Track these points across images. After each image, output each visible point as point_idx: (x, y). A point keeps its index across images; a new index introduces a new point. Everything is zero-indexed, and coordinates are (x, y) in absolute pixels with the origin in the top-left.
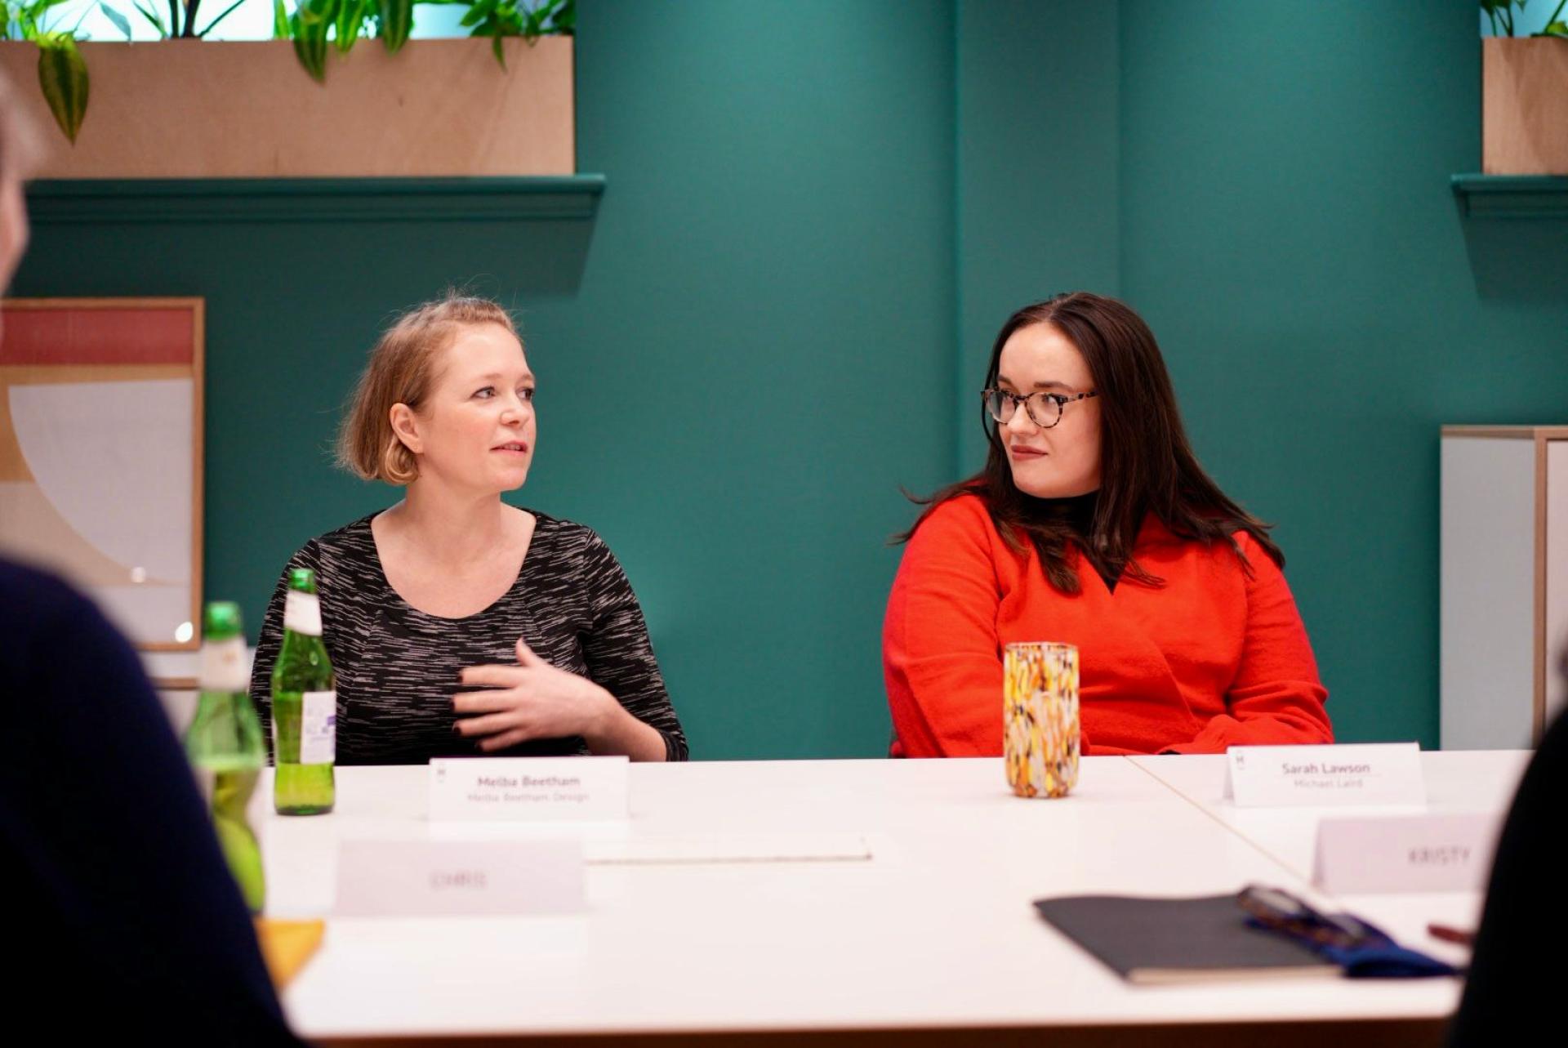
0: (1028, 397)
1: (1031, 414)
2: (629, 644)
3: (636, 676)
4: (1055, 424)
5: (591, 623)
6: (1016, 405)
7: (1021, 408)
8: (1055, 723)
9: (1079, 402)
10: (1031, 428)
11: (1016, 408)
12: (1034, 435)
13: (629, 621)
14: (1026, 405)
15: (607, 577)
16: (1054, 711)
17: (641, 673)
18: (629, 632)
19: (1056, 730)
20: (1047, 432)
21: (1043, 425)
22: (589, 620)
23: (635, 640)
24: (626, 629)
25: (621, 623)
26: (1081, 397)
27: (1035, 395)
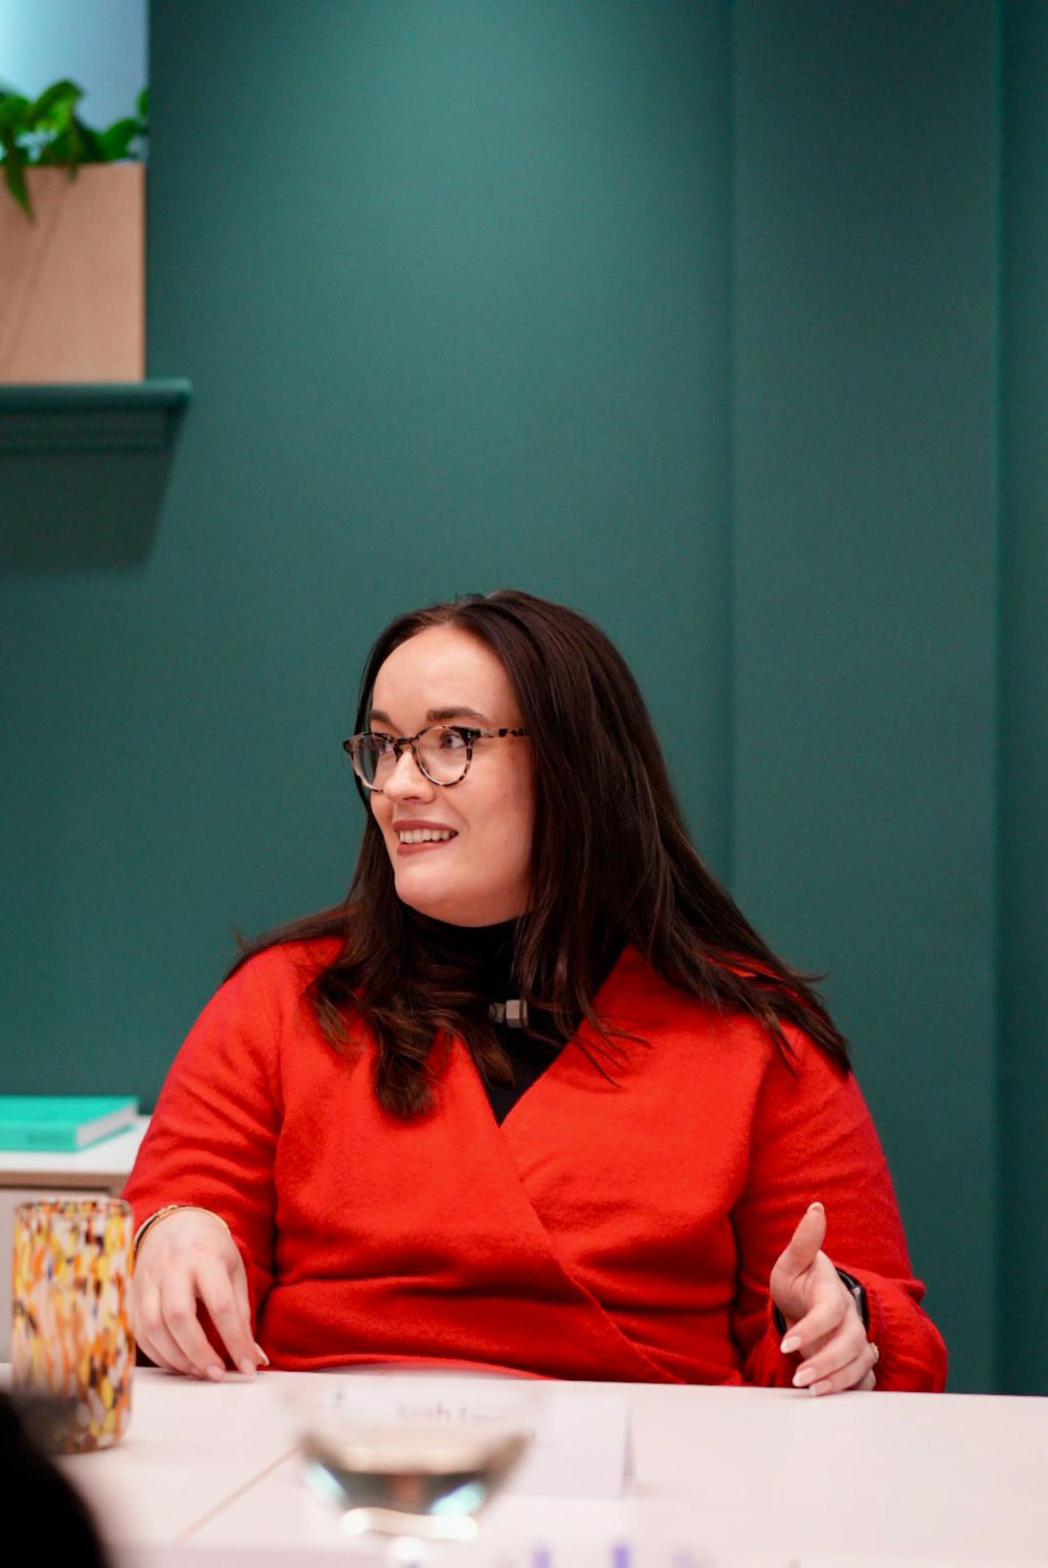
0: (417, 738)
1: (421, 765)
4: (461, 778)
6: (398, 752)
7: (407, 757)
8: (68, 1333)
9: (498, 740)
10: (422, 788)
11: (397, 760)
12: (426, 803)
14: (414, 752)
16: (67, 1314)
19: (69, 1344)
20: (451, 794)
21: (441, 783)
26: (502, 733)
27: (429, 731)
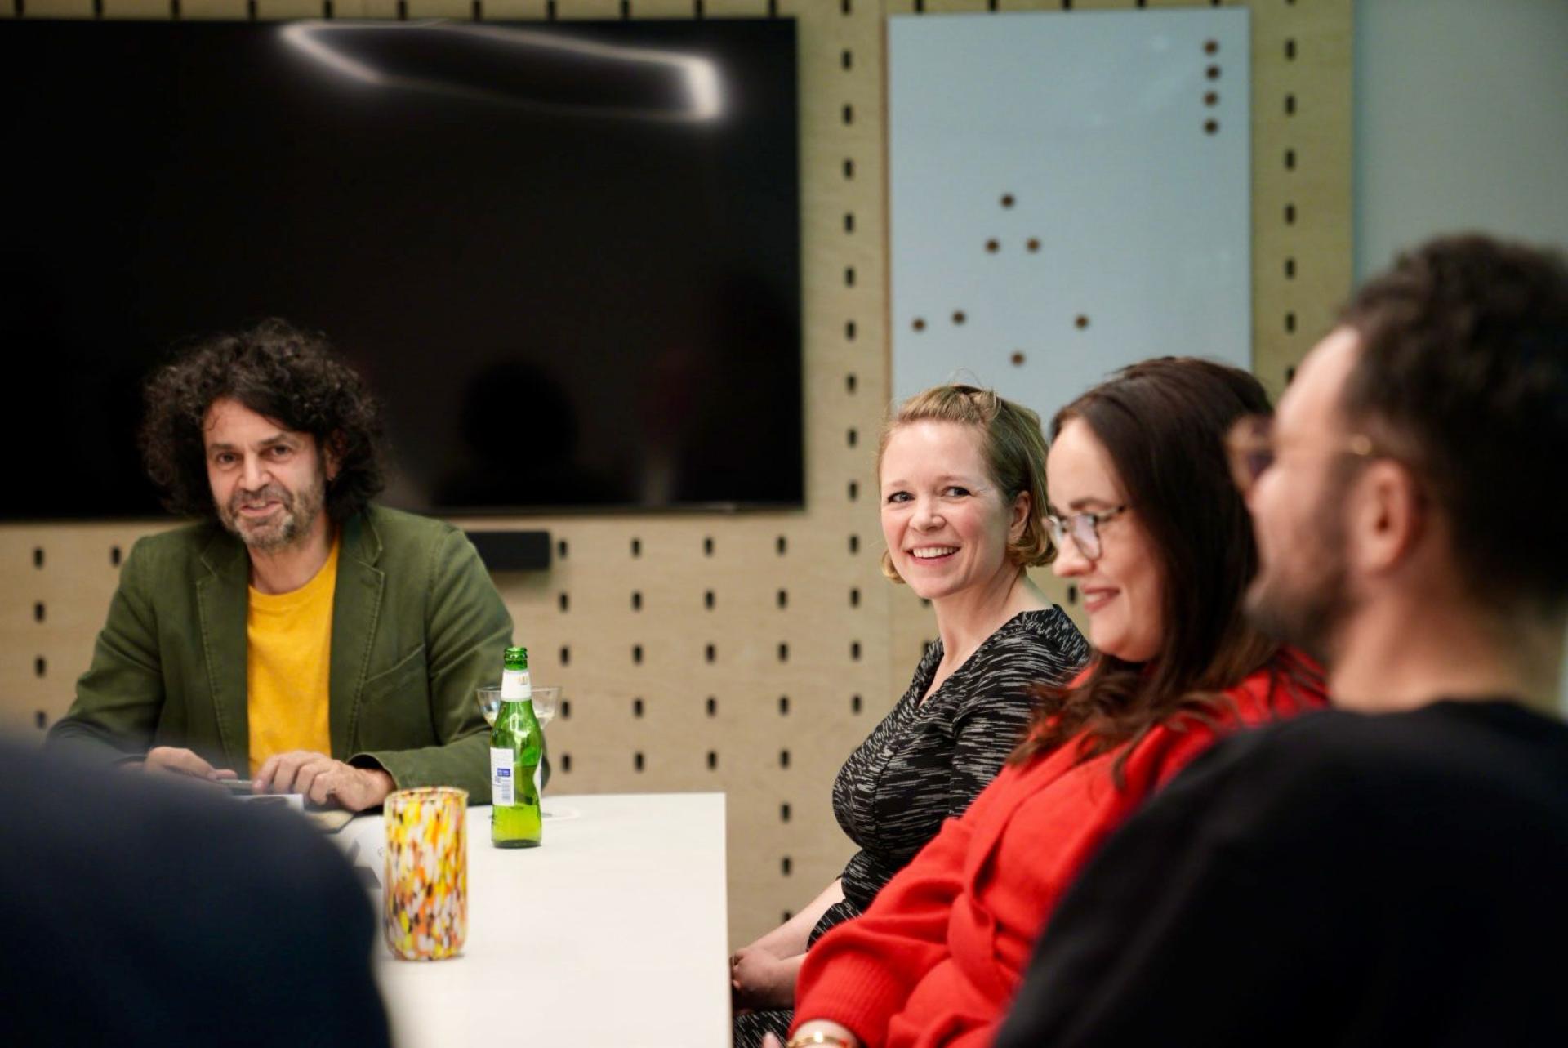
2: (968, 755)
3: (958, 791)
5: (951, 725)
13: (981, 730)
15: (986, 678)
17: (964, 790)
18: (976, 742)
22: (949, 722)
23: (979, 753)
24: (975, 738)
25: (973, 730)
